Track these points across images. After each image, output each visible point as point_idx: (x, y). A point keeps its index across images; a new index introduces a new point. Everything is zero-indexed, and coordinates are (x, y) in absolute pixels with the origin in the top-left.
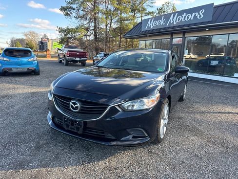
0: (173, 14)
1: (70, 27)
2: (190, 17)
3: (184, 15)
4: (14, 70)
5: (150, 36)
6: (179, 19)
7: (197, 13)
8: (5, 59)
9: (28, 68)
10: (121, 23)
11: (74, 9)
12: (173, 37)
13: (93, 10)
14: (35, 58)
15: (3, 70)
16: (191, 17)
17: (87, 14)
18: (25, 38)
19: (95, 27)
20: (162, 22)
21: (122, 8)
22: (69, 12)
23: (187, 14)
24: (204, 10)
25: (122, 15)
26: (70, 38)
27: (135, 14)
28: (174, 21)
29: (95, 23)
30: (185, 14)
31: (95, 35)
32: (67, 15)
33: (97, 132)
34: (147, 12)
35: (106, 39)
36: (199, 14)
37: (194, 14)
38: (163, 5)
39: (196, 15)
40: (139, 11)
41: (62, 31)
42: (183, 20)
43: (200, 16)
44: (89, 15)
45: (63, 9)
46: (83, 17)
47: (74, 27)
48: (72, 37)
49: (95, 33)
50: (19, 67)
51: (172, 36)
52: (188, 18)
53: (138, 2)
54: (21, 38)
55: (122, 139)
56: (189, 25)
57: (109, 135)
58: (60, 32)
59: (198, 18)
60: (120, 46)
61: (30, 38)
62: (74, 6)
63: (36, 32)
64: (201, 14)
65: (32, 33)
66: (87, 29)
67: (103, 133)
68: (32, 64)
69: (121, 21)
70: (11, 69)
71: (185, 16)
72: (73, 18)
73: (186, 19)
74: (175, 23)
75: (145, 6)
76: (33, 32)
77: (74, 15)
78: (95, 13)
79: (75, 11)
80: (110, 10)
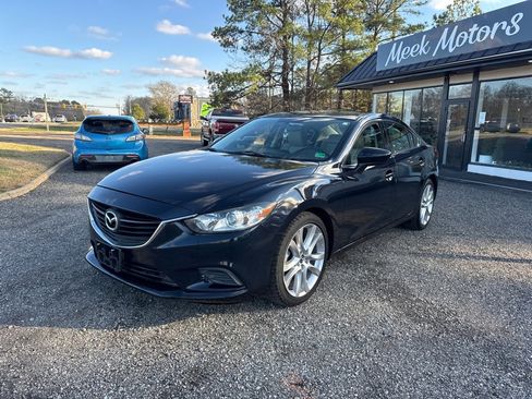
0: (446, 30)
1: (231, 71)
2: (488, 32)
3: (472, 30)
4: (99, 160)
5: (395, 82)
6: (461, 40)
7: (505, 23)
8: (84, 138)
9: (125, 156)
10: (343, 55)
11: (241, 32)
12: (451, 82)
13: (281, 30)
14: (139, 136)
15: (80, 158)
16: (491, 32)
17: (269, 41)
18: (151, 95)
19: (285, 67)
20: (422, 49)
21: (342, 21)
22: (231, 39)
23: (480, 26)
24: (521, 15)
25: (347, 37)
26: (233, 94)
27: (376, 34)
28: (449, 44)
29: (285, 59)
30: (475, 28)
31: (285, 86)
32: (226, 44)
33: (148, 272)
34: (407, 26)
35: (308, 93)
36: (509, 24)
37: (496, 26)
38: (449, 7)
39: (503, 28)
40: (385, 25)
41: (215, 79)
42: (470, 42)
43: (513, 30)
44: (274, 43)
45: (219, 33)
46: (261, 47)
47: (239, 71)
48: (236, 92)
49: (285, 80)
50: (108, 152)
51: (447, 80)
52: (483, 34)
53: (384, 6)
54: (144, 96)
55: (189, 287)
56: (485, 52)
57: (167, 278)
58: (210, 82)
59: (508, 33)
60: (339, 108)
61: (162, 95)
62: (242, 25)
63: (172, 83)
64: (515, 24)
65: (164, 86)
66: (268, 74)
67: (157, 274)
68: (134, 147)
69: (344, 50)
70: (93, 157)
71: (476, 33)
72: (240, 51)
73: (478, 39)
74: (451, 50)
75: (400, 13)
76: (167, 84)
77: (241, 43)
78: (285, 37)
79: (243, 35)
80: (320, 27)
